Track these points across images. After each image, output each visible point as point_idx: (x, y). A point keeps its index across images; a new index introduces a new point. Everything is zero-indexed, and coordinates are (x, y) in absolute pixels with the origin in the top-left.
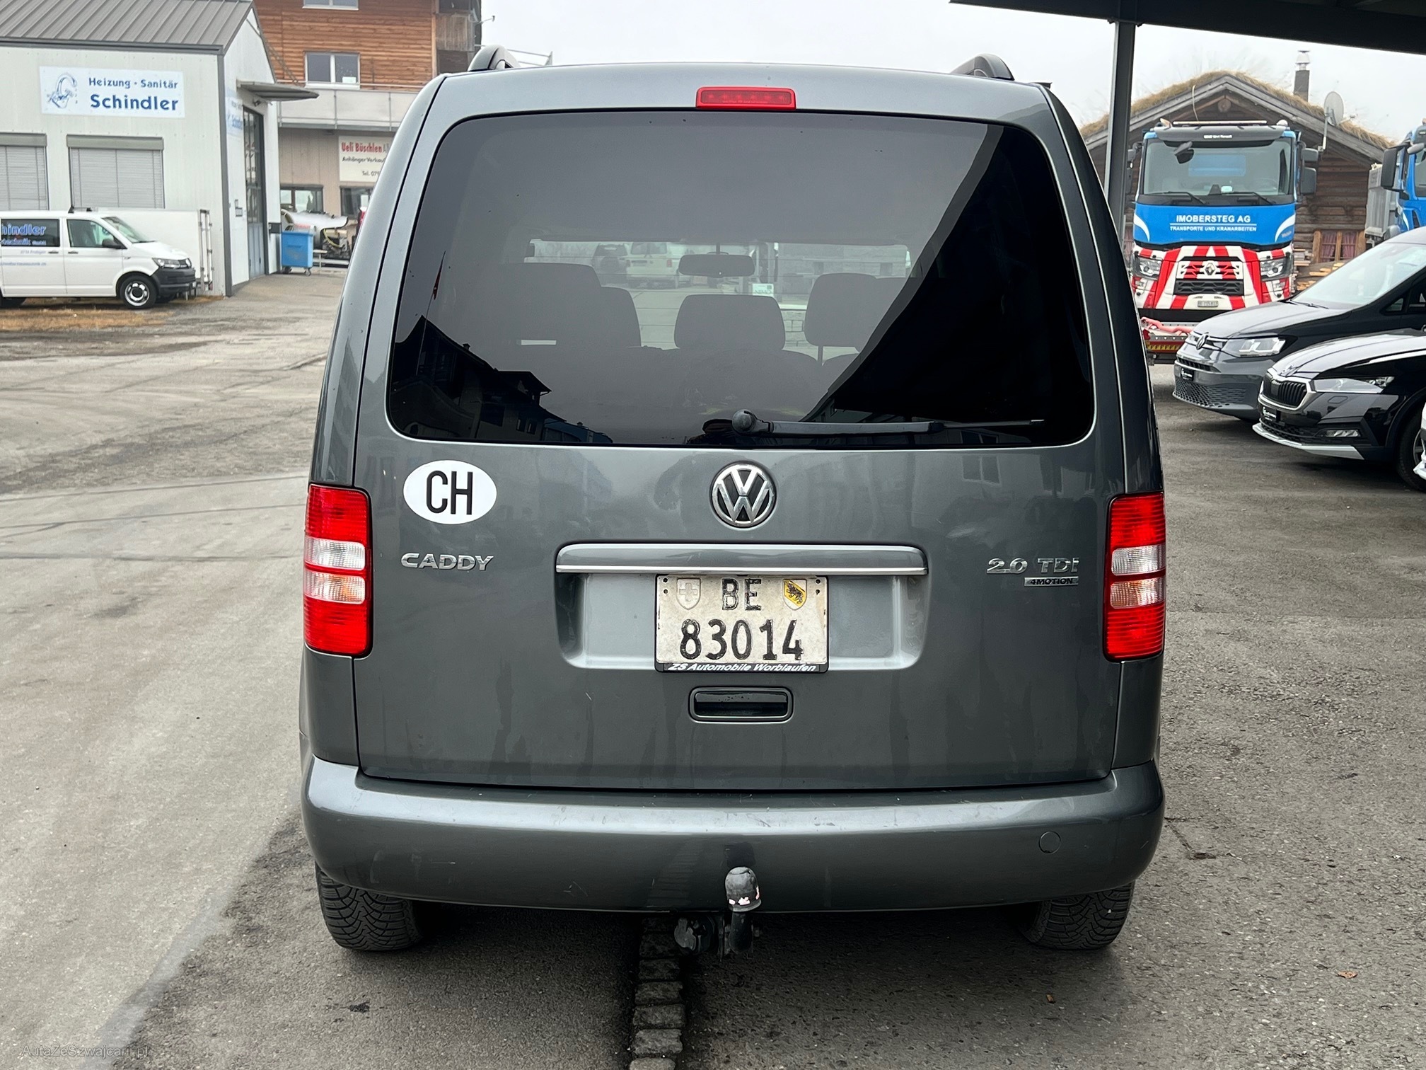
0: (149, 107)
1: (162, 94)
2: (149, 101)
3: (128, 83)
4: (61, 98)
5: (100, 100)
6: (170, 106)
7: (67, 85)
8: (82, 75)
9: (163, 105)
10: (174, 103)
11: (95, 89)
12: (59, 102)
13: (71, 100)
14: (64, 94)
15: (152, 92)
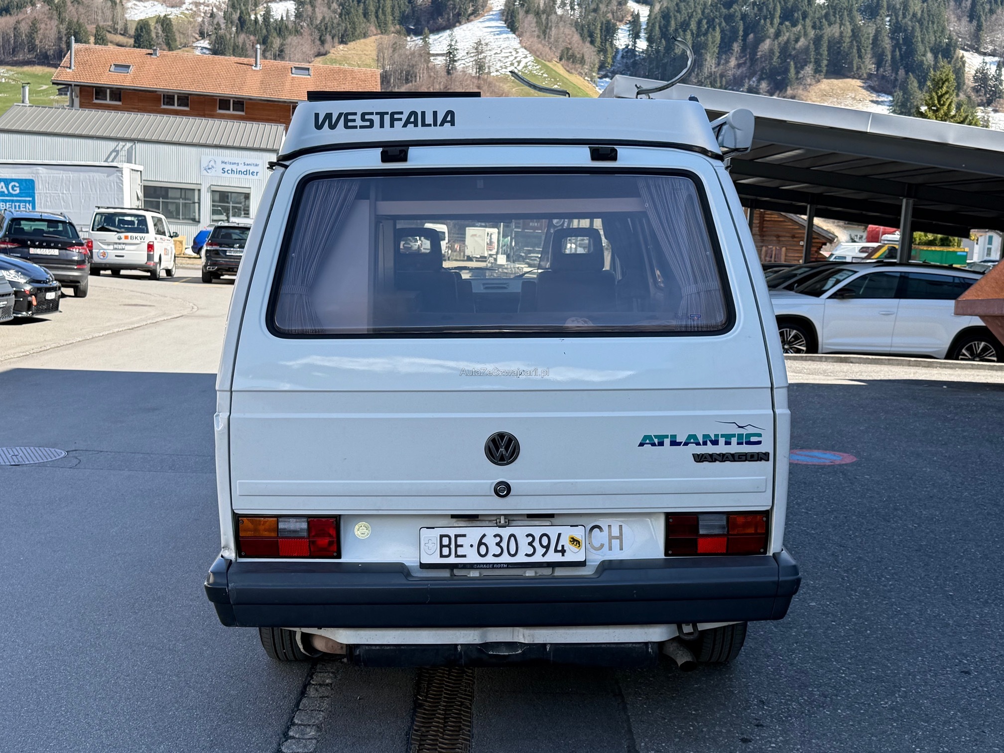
0: (247, 174)
1: (252, 169)
2: (247, 172)
3: (238, 164)
4: (209, 169)
5: (226, 170)
6: (255, 174)
7: (212, 163)
8: (219, 160)
9: (253, 173)
10: (257, 173)
11: (224, 166)
12: (208, 171)
13: (214, 170)
14: (211, 167)
15: (248, 168)
